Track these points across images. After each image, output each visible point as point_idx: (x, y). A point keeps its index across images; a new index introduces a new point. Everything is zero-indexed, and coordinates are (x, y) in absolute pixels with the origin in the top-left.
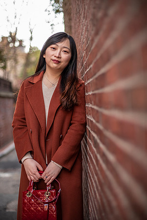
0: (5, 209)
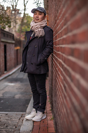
0: (14, 97)
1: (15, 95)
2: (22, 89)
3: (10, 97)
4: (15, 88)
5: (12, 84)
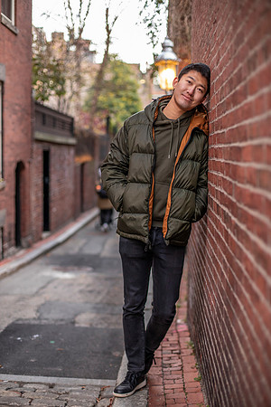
1: (76, 315)
2: (99, 293)
3: (62, 320)
4: (77, 289)
5: (68, 276)
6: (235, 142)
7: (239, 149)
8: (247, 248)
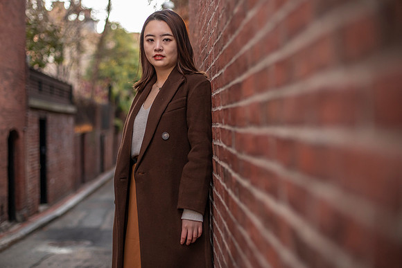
4: (73, 265)
5: (64, 251)
6: (233, 79)
7: (239, 85)
8: (252, 210)
